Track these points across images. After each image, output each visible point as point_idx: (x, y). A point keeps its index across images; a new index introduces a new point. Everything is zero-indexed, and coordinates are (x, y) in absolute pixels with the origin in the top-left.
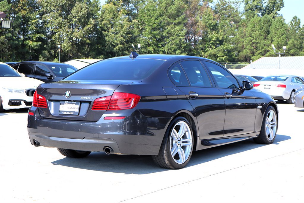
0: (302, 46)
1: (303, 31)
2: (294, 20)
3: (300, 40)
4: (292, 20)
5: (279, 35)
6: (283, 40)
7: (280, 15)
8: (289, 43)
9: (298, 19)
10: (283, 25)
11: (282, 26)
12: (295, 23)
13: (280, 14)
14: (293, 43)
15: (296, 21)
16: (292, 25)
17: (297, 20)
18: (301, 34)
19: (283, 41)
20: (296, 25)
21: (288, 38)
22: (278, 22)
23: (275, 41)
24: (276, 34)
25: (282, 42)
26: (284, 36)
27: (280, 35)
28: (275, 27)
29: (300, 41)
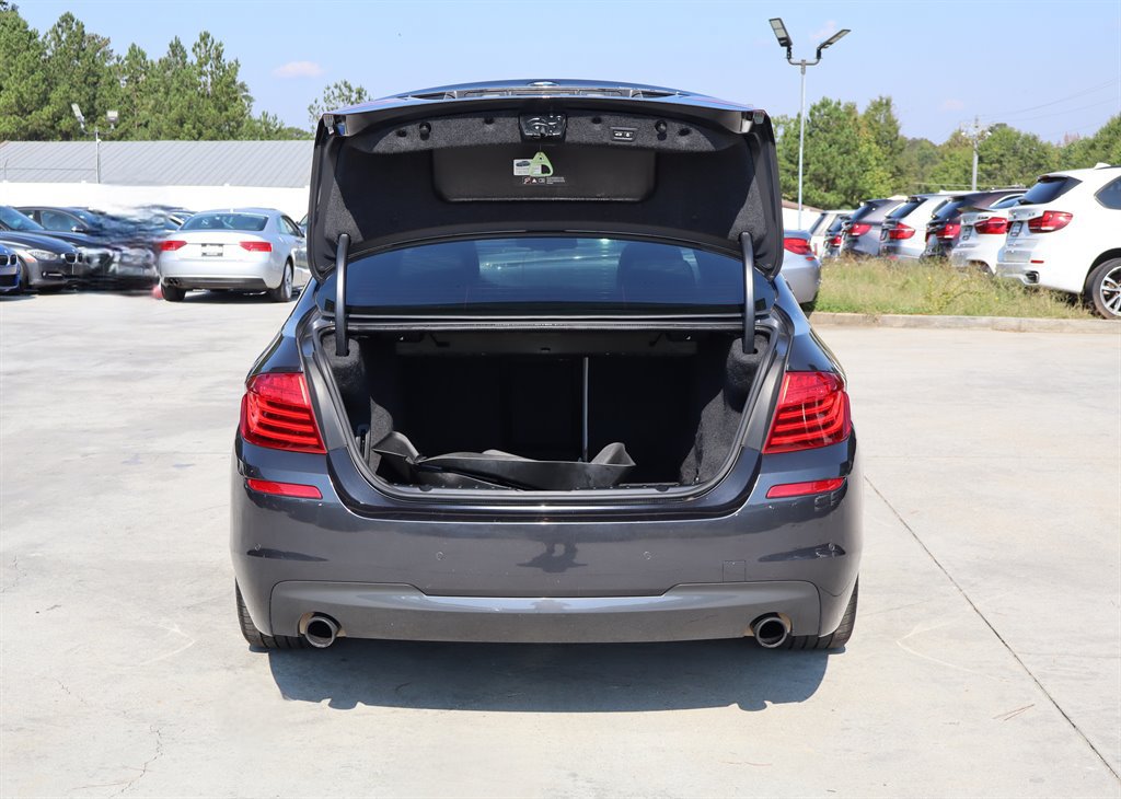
0: (92, 107)
1: (93, 62)
2: (64, 24)
3: (88, 89)
4: (59, 26)
5: (21, 73)
6: (36, 86)
7: (9, 7)
8: (53, 96)
9: (77, 24)
10: (30, 38)
11: (29, 41)
12: (70, 37)
13: (10, 5)
14: (68, 97)
15: (70, 29)
16: (60, 39)
17: (74, 28)
18: (89, 70)
19: (36, 90)
20: (72, 42)
21: (51, 83)
22: (14, 29)
23: (8, 89)
24: (11, 68)
25: (32, 93)
26: (39, 75)
27: (25, 72)
28: (7, 46)
29: (87, 93)
